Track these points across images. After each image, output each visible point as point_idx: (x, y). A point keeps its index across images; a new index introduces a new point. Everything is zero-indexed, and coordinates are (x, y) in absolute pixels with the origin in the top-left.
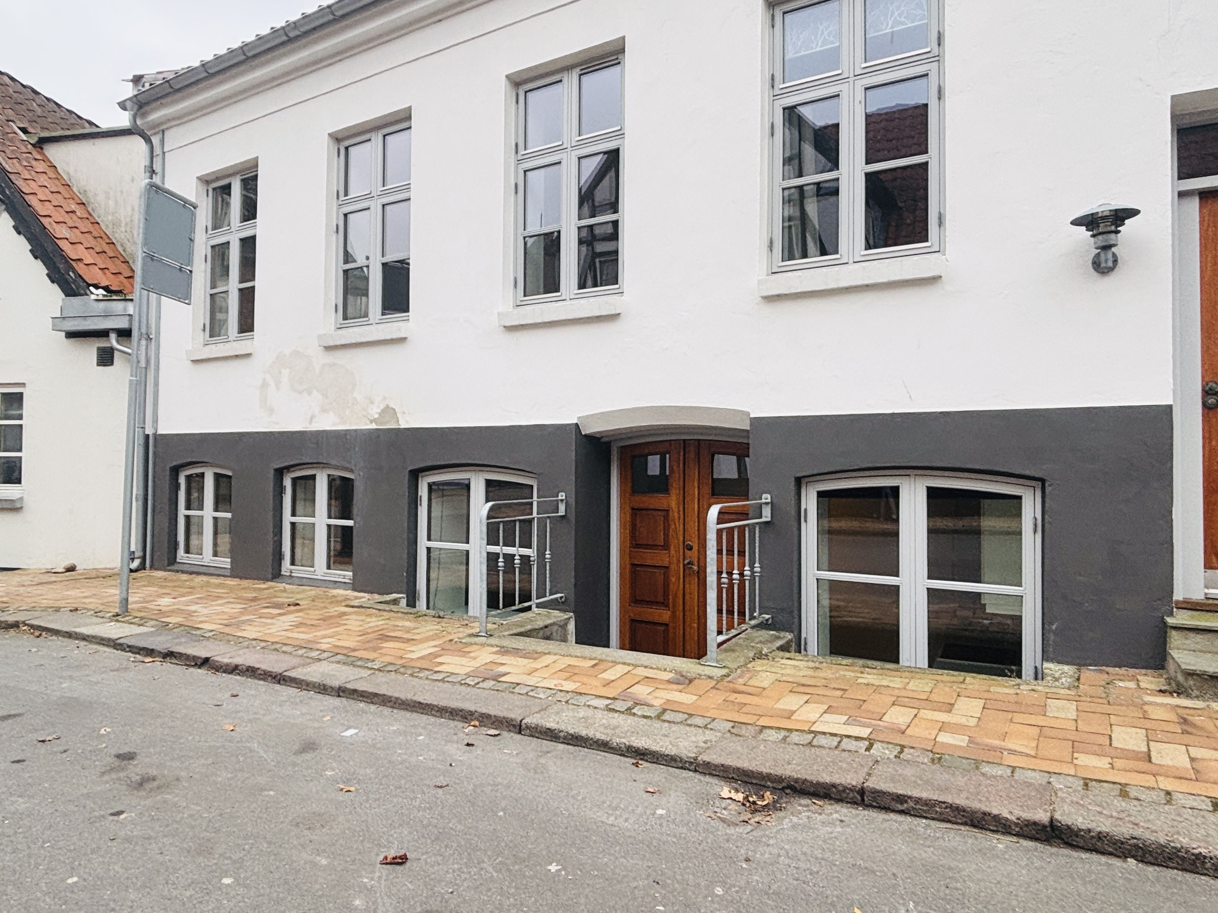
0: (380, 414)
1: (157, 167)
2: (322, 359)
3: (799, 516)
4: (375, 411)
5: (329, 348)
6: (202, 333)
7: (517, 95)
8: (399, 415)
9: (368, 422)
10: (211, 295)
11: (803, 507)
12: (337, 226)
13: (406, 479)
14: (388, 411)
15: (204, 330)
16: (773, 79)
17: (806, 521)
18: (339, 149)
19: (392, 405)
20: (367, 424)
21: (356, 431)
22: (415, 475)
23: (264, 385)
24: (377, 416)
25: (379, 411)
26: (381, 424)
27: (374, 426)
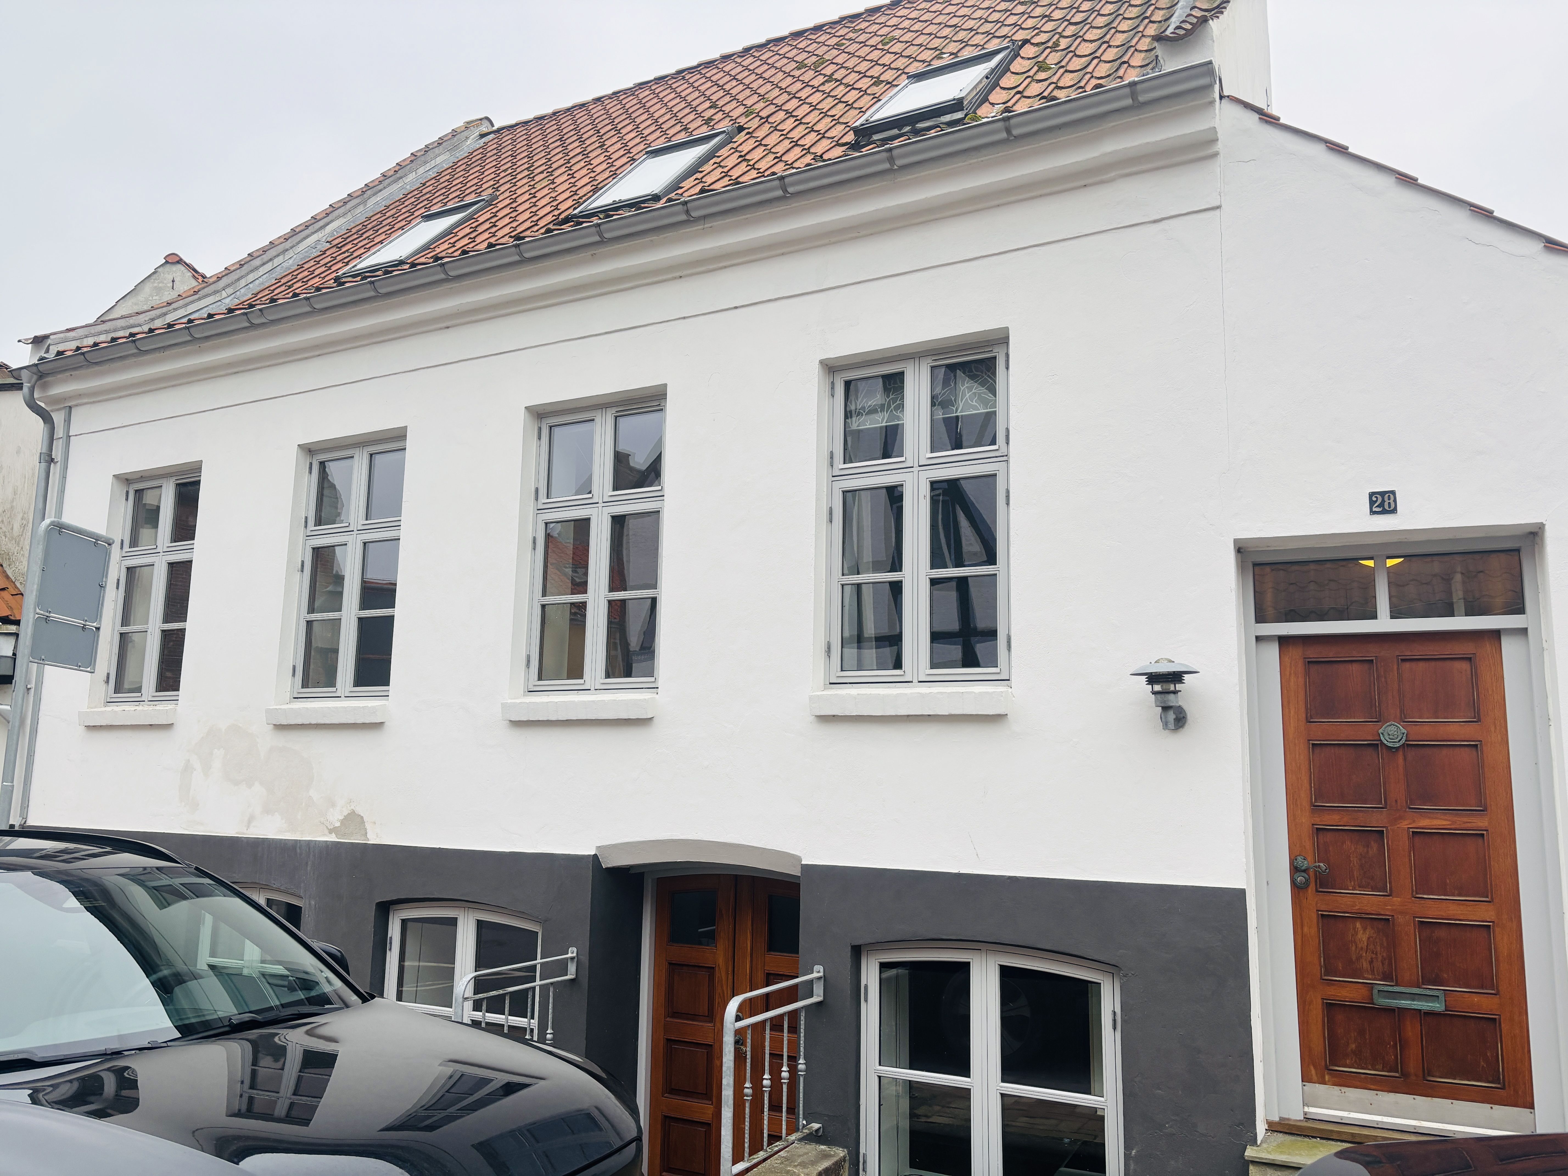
0: (342, 822)
1: (57, 454)
2: (268, 740)
3: (856, 993)
4: (335, 817)
5: (281, 727)
6: (104, 686)
7: (540, 429)
8: (368, 826)
9: (326, 832)
10: (121, 634)
11: (863, 983)
12: (303, 562)
13: (371, 913)
14: (354, 819)
15: (107, 682)
16: (832, 458)
17: (866, 1000)
18: (311, 464)
19: (360, 811)
20: (324, 835)
21: (309, 842)
22: (384, 909)
23: (187, 768)
24: (338, 824)
25: (342, 818)
26: (344, 835)
27: (333, 838)
